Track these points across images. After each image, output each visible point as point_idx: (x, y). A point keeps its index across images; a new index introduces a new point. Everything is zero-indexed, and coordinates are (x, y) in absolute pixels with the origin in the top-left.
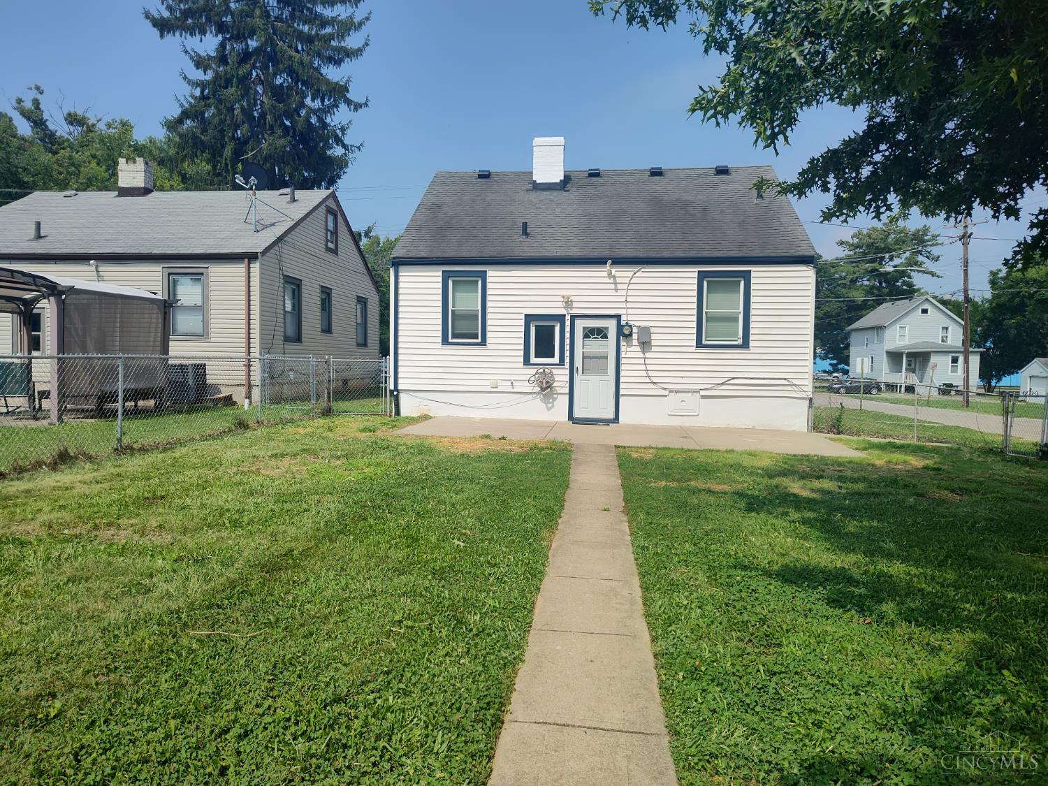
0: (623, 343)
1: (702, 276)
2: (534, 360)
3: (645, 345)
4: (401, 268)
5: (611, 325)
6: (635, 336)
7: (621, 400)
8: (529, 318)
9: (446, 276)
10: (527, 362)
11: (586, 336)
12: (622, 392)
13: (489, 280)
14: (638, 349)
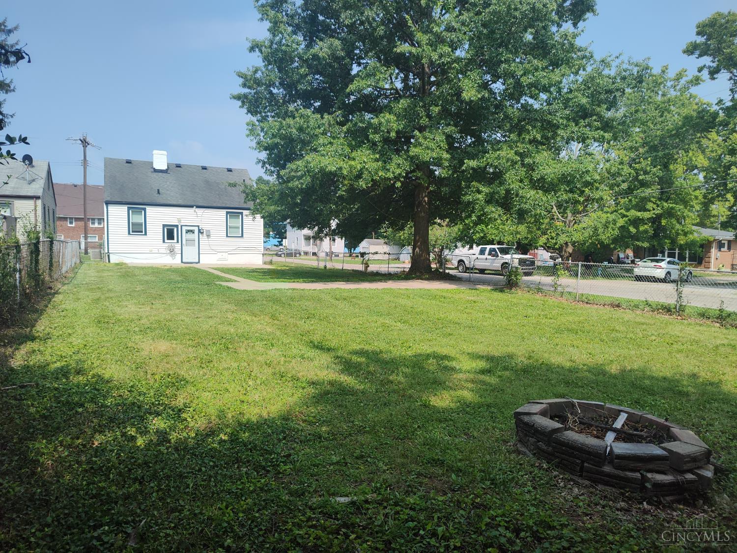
0: (200, 235)
1: (227, 213)
2: (166, 241)
3: (208, 236)
4: (109, 205)
5: (196, 229)
6: (205, 233)
7: (200, 255)
8: (164, 226)
9: (129, 209)
10: (164, 241)
11: (186, 233)
12: (200, 252)
13: (147, 211)
14: (206, 237)
